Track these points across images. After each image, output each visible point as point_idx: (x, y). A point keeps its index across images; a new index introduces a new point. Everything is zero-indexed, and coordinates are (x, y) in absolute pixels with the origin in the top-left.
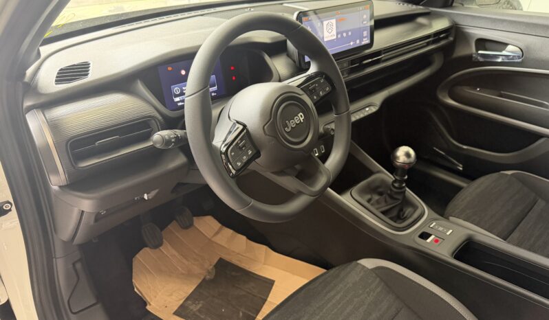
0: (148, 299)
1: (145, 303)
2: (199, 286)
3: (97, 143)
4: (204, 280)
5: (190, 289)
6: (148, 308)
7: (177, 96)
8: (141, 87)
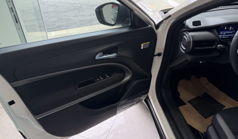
0: (180, 94)
1: (179, 95)
2: (197, 97)
3: (201, 44)
4: (199, 97)
5: (194, 97)
6: (180, 97)
7: (221, 35)
8: (215, 31)
